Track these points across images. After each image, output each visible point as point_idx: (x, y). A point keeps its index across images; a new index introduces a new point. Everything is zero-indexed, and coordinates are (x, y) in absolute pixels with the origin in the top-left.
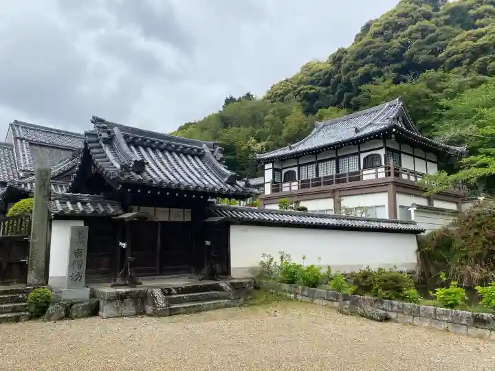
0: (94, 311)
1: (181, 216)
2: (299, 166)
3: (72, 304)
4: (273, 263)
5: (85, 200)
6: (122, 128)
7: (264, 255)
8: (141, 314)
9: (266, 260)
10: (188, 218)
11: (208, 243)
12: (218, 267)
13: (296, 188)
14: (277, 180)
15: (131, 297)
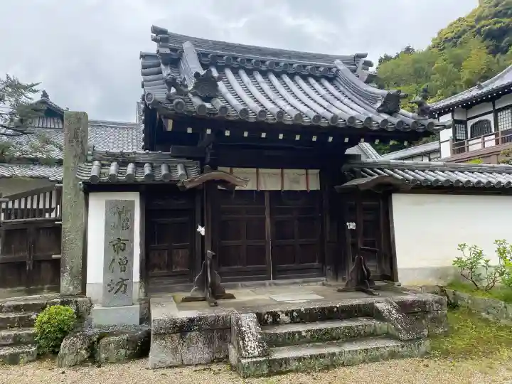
0: (140, 349)
1: (302, 181)
2: (496, 112)
3: (101, 337)
4: (482, 262)
5: (141, 160)
6: (197, 42)
7: (462, 247)
8: (219, 361)
9: (466, 255)
10: (315, 185)
11: (351, 226)
12: (372, 267)
13: (493, 143)
14: (460, 136)
15: (200, 330)
